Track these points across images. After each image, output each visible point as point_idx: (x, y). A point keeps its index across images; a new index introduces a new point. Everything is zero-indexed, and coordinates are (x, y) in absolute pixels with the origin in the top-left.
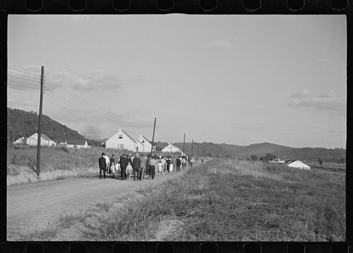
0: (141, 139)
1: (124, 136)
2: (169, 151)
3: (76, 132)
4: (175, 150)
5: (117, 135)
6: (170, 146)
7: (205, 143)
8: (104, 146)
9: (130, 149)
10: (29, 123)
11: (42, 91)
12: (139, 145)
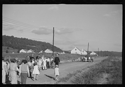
0: (83, 50)
1: (77, 49)
2: (93, 54)
3: (59, 48)
4: (95, 54)
5: (75, 49)
6: (93, 52)
7: (105, 51)
8: (70, 53)
9: (79, 54)
10: (43, 46)
11: (53, 35)
12: (82, 52)
